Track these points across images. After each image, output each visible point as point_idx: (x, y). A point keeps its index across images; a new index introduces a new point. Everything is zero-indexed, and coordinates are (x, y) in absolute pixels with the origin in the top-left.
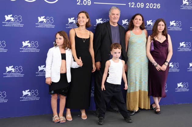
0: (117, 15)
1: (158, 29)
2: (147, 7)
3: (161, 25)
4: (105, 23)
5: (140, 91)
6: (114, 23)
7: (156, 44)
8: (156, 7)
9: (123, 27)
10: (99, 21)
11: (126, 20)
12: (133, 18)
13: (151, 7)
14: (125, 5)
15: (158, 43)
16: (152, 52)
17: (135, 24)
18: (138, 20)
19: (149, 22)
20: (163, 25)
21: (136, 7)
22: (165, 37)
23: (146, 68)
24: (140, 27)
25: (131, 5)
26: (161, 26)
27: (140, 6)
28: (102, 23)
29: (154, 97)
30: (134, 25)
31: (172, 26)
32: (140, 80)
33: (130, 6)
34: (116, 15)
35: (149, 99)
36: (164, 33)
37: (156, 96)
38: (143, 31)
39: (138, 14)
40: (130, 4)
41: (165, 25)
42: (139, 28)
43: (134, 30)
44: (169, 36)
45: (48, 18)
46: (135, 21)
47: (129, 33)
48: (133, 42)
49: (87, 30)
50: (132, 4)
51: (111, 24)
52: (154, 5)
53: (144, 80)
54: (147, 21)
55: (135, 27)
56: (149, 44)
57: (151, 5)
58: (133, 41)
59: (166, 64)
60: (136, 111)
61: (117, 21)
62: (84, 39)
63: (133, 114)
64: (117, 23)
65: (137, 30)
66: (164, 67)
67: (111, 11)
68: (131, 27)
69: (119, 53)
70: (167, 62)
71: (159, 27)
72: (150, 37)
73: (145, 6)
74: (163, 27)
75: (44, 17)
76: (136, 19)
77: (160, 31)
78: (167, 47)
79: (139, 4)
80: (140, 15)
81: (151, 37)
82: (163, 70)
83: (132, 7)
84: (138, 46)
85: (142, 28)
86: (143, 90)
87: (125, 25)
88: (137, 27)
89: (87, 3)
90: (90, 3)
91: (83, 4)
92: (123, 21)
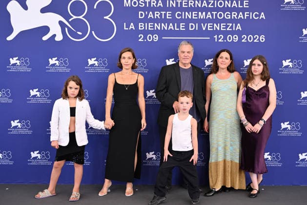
0: (188, 52)
1: (253, 72)
2: (243, 41)
3: (257, 65)
6: (184, 64)
8: (259, 39)
10: (170, 62)
11: (210, 60)
12: (218, 56)
13: (250, 39)
14: (209, 38)
18: (224, 58)
20: (259, 65)
21: (225, 41)
22: (265, 82)
23: (236, 128)
24: (227, 68)
25: (218, 39)
26: (257, 67)
27: (233, 39)
31: (287, 67)
33: (216, 41)
34: (186, 53)
38: (232, 74)
39: (223, 51)
40: (216, 37)
43: (219, 73)
47: (211, 77)
49: (134, 73)
50: (219, 37)
51: (181, 65)
52: (255, 37)
53: (232, 146)
54: (245, 61)
55: (219, 69)
57: (250, 37)
59: (261, 122)
60: (216, 190)
63: (211, 194)
66: (258, 127)
67: (181, 47)
69: (188, 103)
70: (263, 120)
71: (253, 68)
73: (240, 39)
74: (260, 68)
75: (95, 59)
76: (221, 58)
77: (254, 73)
79: (230, 38)
80: (228, 52)
82: (255, 131)
83: (220, 41)
84: (222, 95)
87: (209, 66)
88: (223, 69)
89: (153, 39)
90: (157, 38)
91: (147, 40)
92: (206, 61)
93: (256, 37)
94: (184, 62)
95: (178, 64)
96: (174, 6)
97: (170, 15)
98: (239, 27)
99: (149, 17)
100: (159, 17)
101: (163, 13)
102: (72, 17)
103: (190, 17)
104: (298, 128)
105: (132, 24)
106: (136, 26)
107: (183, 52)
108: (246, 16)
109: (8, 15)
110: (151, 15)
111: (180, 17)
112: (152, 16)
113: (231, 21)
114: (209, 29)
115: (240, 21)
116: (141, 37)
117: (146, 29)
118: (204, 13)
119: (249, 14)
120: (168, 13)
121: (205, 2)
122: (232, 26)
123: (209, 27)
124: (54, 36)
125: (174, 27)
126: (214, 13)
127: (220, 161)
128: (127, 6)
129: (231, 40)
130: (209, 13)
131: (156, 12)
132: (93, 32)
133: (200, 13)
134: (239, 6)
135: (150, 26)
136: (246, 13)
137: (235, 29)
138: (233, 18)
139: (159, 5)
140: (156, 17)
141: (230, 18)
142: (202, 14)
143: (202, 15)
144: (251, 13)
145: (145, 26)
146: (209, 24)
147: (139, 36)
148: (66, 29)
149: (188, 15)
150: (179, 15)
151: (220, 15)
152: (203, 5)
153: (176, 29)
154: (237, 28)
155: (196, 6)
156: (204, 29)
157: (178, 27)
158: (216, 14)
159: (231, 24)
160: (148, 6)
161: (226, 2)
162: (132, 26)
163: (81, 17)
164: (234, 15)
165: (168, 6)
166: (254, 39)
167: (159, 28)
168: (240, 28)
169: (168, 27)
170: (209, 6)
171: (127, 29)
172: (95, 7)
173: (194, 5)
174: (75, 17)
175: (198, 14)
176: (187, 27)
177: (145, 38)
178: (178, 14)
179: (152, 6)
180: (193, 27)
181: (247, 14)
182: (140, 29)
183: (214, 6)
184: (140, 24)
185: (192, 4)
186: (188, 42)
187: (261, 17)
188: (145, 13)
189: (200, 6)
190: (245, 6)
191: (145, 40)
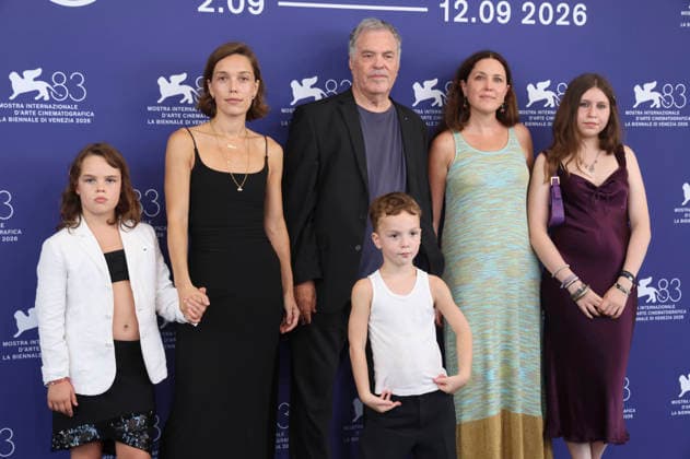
0: (386, 55)
2: (525, 21)
3: (594, 105)
4: (332, 96)
5: (506, 415)
6: (372, 96)
7: (570, 191)
8: (570, 18)
9: (418, 116)
10: (304, 90)
11: (430, 84)
13: (546, 18)
14: (426, 10)
15: (584, 187)
16: (554, 231)
17: (476, 101)
18: (490, 78)
19: (539, 92)
20: (600, 106)
21: (474, 20)
24: (498, 111)
25: (454, 12)
26: (595, 111)
27: (496, 15)
28: (318, 97)
29: (571, 445)
30: (469, 105)
31: (646, 105)
32: (506, 363)
33: (447, 19)
34: (380, 57)
35: (550, 453)
36: (609, 142)
37: (581, 440)
38: (511, 130)
40: (445, 5)
41: (612, 102)
42: (493, 116)
43: (471, 129)
44: (630, 155)
45: (59, 79)
46: (474, 88)
47: (448, 143)
48: (467, 186)
49: (252, 133)
50: (456, 6)
52: (559, 10)
53: (522, 365)
54: (530, 88)
56: (541, 192)
57: (546, 9)
58: (467, 181)
59: (626, 283)
61: (385, 85)
62: (240, 177)
64: (390, 98)
65: (484, 127)
66: (616, 301)
67: (358, 39)
68: (458, 113)
69: (413, 233)
70: (628, 275)
71: (582, 114)
72: (541, 159)
73: (518, 14)
74: (604, 115)
75: (38, 72)
76: (478, 78)
78: (624, 207)
79: (487, 7)
80: (497, 57)
81: (549, 160)
82: (612, 314)
83: (458, 19)
85: (505, 118)
86: (519, 411)
87: (427, 103)
88: (485, 113)
89: (247, 5)
90: (261, 3)
91: (226, 8)
92: (416, 86)
93: (563, 10)
94: (372, 87)
95: (347, 95)
104: (674, 295)
107: (369, 54)
127: (494, 417)
129: (490, 20)
166: (557, 16)
186: (383, 22)
191: (221, 10)
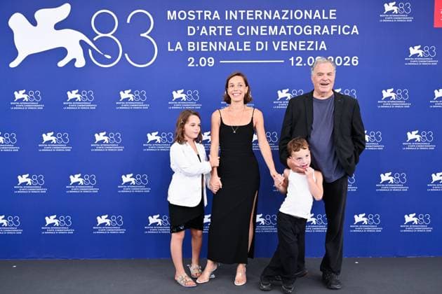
0: (329, 74)
8: (350, 62)
11: (285, 91)
13: (339, 62)
14: (283, 61)
21: (305, 65)
25: (296, 62)
31: (388, 99)
33: (293, 64)
34: (325, 75)
40: (292, 59)
50: (297, 59)
52: (345, 59)
57: (339, 59)
67: (316, 67)
69: (307, 156)
75: (130, 91)
79: (311, 61)
83: (298, 64)
87: (284, 99)
89: (207, 63)
90: (213, 62)
91: (199, 65)
92: (279, 92)
93: (347, 59)
96: (236, 18)
97: (230, 31)
98: (323, 46)
99: (201, 34)
100: (215, 34)
101: (221, 27)
102: (97, 35)
103: (257, 33)
104: (403, 180)
105: (179, 43)
106: (185, 46)
107: (320, 74)
108: (332, 30)
109: (11, 33)
110: (204, 31)
111: (244, 33)
112: (206, 32)
113: (313, 37)
114: (283, 49)
115: (325, 37)
116: (191, 60)
117: (198, 50)
118: (276, 28)
119: (337, 28)
120: (227, 27)
121: (277, 12)
122: (314, 44)
123: (283, 46)
124: (74, 60)
125: (236, 48)
126: (290, 27)
128: (172, 18)
130: (283, 27)
131: (211, 27)
132: (126, 55)
133: (270, 28)
134: (324, 18)
135: (202, 46)
136: (332, 27)
137: (318, 48)
138: (315, 34)
139: (214, 17)
140: (210, 34)
141: (310, 33)
142: (273, 29)
143: (273, 31)
144: (340, 27)
145: (196, 46)
146: (283, 42)
147: (189, 60)
148: (90, 51)
149: (254, 30)
150: (242, 31)
151: (298, 30)
152: (275, 16)
153: (238, 50)
154: (321, 47)
155: (265, 18)
156: (276, 49)
157: (241, 46)
158: (292, 29)
159: (312, 42)
160: (199, 18)
161: (306, 12)
162: (179, 46)
163: (109, 35)
164: (317, 29)
165: (227, 18)
166: (344, 62)
167: (215, 49)
168: (325, 47)
169: (227, 48)
170: (283, 18)
171: (172, 50)
172: (128, 21)
173: (263, 16)
174: (101, 35)
175: (268, 29)
176: (253, 46)
177: (197, 62)
178: (241, 29)
179: (205, 18)
180: (261, 46)
181: (334, 28)
182: (189, 50)
183: (290, 18)
184: (189, 43)
185: (259, 16)
187: (353, 31)
188: (196, 28)
189: (270, 17)
190: (331, 18)
191: (197, 65)
